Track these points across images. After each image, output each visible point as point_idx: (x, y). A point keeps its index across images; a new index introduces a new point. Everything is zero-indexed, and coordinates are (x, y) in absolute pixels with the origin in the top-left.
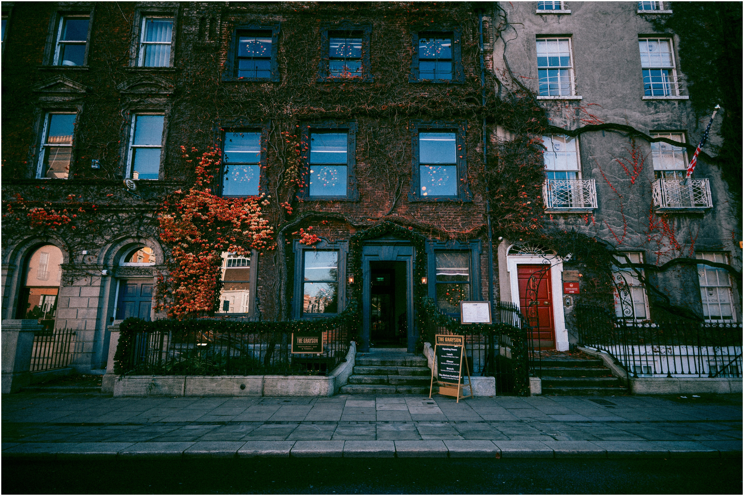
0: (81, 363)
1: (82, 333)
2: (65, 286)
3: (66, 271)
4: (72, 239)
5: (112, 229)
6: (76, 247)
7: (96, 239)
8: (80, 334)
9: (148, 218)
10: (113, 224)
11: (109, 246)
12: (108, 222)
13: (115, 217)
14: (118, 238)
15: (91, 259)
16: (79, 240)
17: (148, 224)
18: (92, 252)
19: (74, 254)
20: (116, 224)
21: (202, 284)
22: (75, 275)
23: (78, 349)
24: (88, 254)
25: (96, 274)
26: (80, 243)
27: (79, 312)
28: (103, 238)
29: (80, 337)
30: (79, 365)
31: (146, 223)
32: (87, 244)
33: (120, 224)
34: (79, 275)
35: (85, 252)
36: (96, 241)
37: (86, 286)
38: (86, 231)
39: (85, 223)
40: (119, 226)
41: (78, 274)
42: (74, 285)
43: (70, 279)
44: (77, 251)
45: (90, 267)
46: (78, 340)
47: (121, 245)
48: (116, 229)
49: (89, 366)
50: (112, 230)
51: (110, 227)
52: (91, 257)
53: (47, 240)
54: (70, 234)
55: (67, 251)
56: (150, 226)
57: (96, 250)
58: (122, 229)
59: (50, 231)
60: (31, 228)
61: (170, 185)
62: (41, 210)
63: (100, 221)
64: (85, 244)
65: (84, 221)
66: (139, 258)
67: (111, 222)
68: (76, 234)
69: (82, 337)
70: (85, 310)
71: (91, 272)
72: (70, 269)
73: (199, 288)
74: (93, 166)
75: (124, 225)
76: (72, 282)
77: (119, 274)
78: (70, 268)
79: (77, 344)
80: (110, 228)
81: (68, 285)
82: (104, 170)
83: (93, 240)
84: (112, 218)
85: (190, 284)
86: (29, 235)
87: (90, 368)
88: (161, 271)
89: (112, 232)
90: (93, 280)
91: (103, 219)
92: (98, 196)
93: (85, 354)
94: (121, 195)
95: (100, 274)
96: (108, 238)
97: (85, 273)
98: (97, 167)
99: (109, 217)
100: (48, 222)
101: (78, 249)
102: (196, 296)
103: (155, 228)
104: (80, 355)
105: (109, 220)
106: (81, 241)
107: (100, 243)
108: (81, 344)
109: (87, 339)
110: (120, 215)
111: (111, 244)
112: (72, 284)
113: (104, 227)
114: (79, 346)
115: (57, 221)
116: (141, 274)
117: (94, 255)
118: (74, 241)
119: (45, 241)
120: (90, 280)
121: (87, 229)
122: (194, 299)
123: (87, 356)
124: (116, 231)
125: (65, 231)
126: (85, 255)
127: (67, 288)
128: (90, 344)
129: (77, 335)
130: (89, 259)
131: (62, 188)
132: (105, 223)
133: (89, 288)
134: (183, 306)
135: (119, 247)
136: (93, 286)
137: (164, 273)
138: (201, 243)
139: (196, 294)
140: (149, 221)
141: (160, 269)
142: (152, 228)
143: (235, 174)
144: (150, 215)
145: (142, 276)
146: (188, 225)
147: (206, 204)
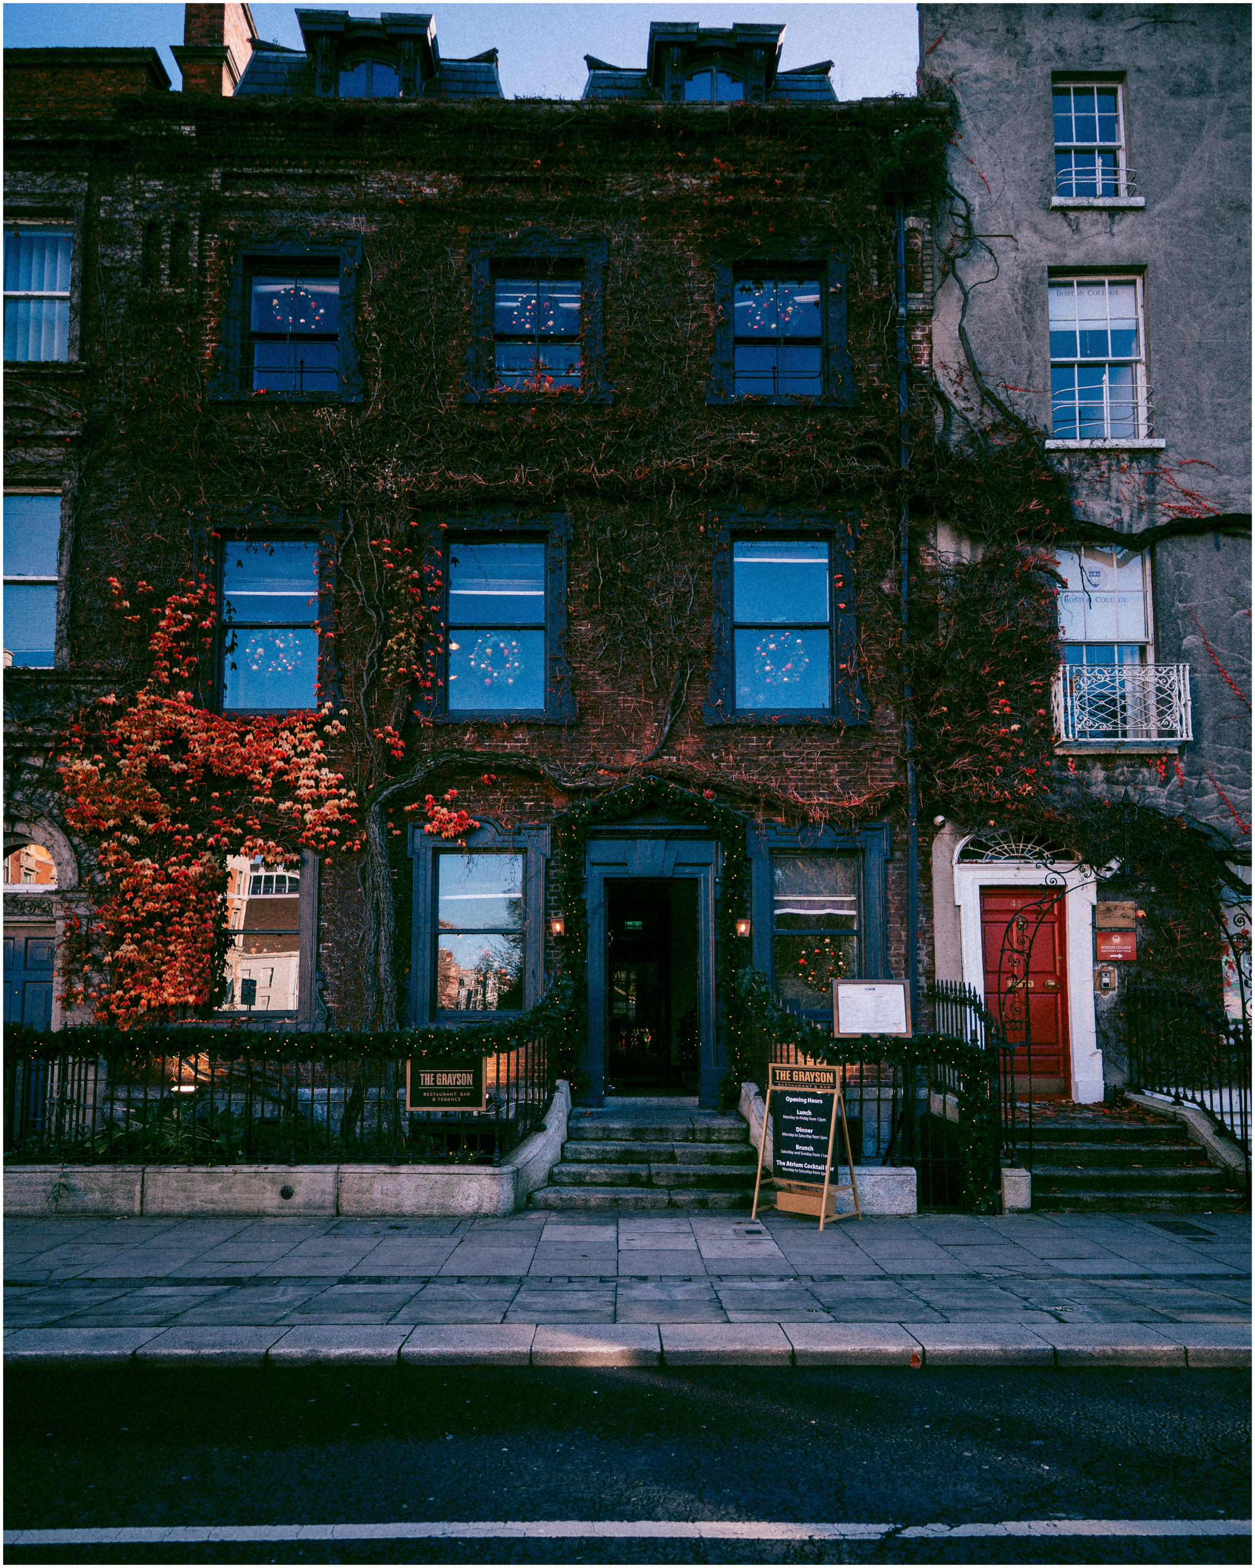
9: (33, 769)
17: (34, 785)
21: (179, 937)
31: (28, 783)
61: (86, 682)
66: (26, 874)
73: (172, 948)
85: (147, 937)
88: (73, 905)
102: (164, 968)
103: (52, 795)
116: (23, 914)
122: (159, 975)
134: (133, 993)
137: (81, 911)
138: (172, 834)
139: (163, 963)
140: (36, 776)
141: (71, 901)
142: (44, 796)
143: (254, 652)
144: (38, 762)
145: (25, 918)
146: (137, 788)
147: (180, 731)
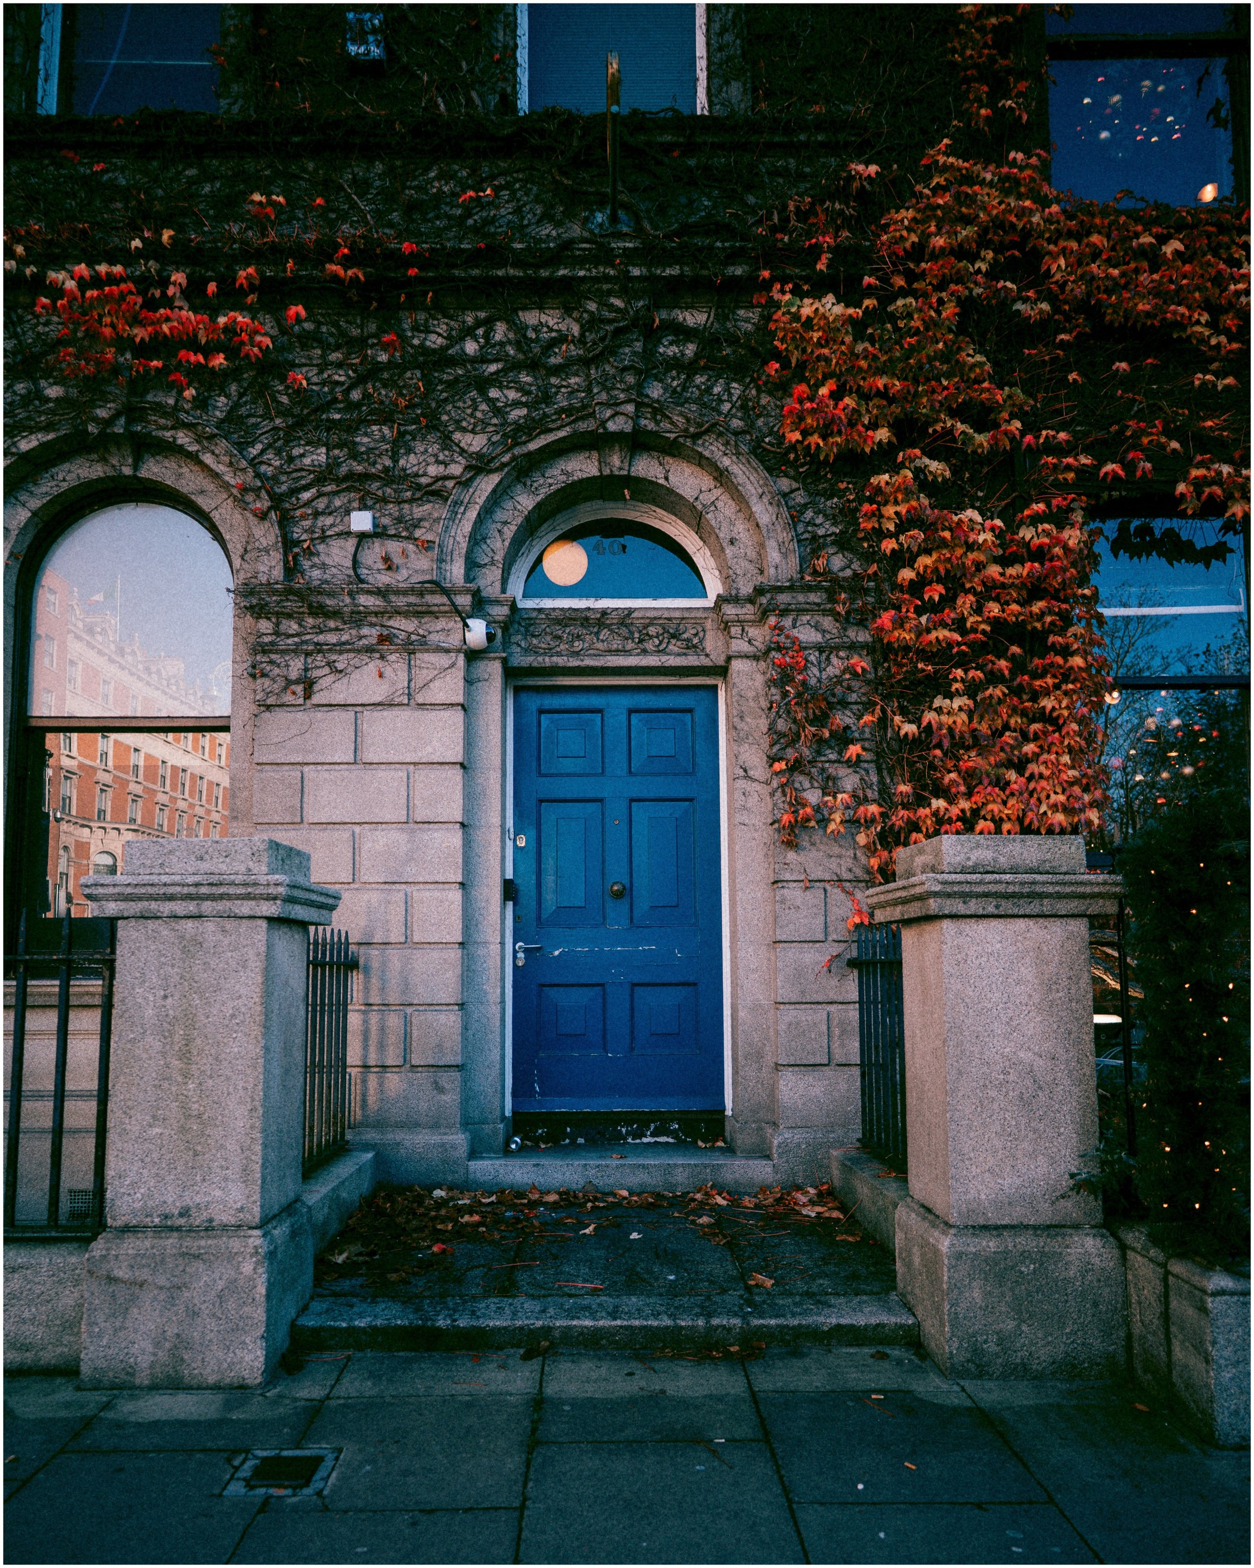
0: (411, 1124)
1: (395, 957)
2: (268, 707)
3: (265, 626)
4: (278, 452)
5: (493, 393)
6: (306, 496)
7: (410, 451)
8: (384, 964)
9: (684, 333)
10: (493, 368)
11: (487, 484)
12: (463, 360)
13: (500, 331)
14: (533, 446)
15: (397, 560)
16: (320, 456)
17: (690, 368)
18: (399, 520)
19: (297, 533)
20: (515, 366)
21: (1066, 679)
22: (319, 648)
23: (382, 1046)
24: (379, 533)
25: (434, 638)
26: (323, 476)
27: (367, 846)
28: (447, 442)
29: (383, 981)
30: (400, 1136)
31: (676, 364)
32: (366, 477)
33: (533, 366)
34: (341, 648)
35: (361, 521)
36: (409, 462)
37: (387, 705)
38: (352, 406)
39: (340, 365)
40: (525, 378)
41: (332, 638)
42: (316, 699)
43: (296, 666)
44: (317, 514)
45: (400, 601)
46: (375, 999)
47: (535, 493)
48: (512, 395)
49: (459, 1140)
50: (492, 402)
51: (483, 384)
52: (393, 547)
53: (136, 467)
54: (266, 425)
55: (262, 516)
56: (699, 380)
57: (418, 511)
58: (547, 398)
59: (159, 408)
60: (54, 392)
61: (790, 148)
62: (111, 279)
63: (423, 349)
64: (350, 476)
65: (335, 356)
67: (482, 359)
68: (300, 423)
69: (394, 982)
70: (396, 837)
71: (404, 625)
72: (289, 616)
73: (1048, 703)
74: (353, 49)
75: (556, 370)
76: (309, 686)
77: (527, 651)
78: (291, 605)
79: (374, 1018)
80: (483, 392)
81: (288, 698)
82: (414, 76)
83: (395, 459)
84: (487, 336)
85: (994, 678)
86: (48, 427)
87: (463, 1150)
88: (787, 622)
89: (498, 411)
90: (421, 677)
91: (435, 341)
92: (395, 216)
93: (422, 1077)
94: (518, 211)
95: (454, 640)
96: (476, 443)
97: (370, 634)
98: (376, 51)
99: (468, 332)
100: (143, 350)
101: (321, 504)
102: (1029, 748)
103: (728, 390)
104: (394, 1082)
105: (471, 347)
106: (333, 464)
107: (433, 470)
108: (394, 1021)
109: (422, 994)
110: (530, 318)
111: (495, 478)
112: (308, 696)
113: (450, 385)
114: (382, 1029)
115: (194, 345)
116: (645, 652)
117: (410, 538)
118: (291, 459)
119: (127, 471)
120: (403, 676)
121: (356, 395)
122: (1020, 766)
123: (440, 1090)
124: (516, 404)
125: (236, 406)
126: (362, 536)
127: (281, 716)
128: (442, 1018)
129: (367, 971)
130: (387, 559)
131: (191, 172)
132: (453, 362)
133: (404, 714)
134: (965, 804)
135: (526, 502)
136: (421, 706)
137: (807, 635)
138: (1035, 452)
139: (1025, 738)
140: (690, 349)
141: (784, 612)
142: (709, 390)
143: (1100, 103)
144: (695, 318)
145: (652, 661)
146: (945, 357)
147: (1027, 233)
